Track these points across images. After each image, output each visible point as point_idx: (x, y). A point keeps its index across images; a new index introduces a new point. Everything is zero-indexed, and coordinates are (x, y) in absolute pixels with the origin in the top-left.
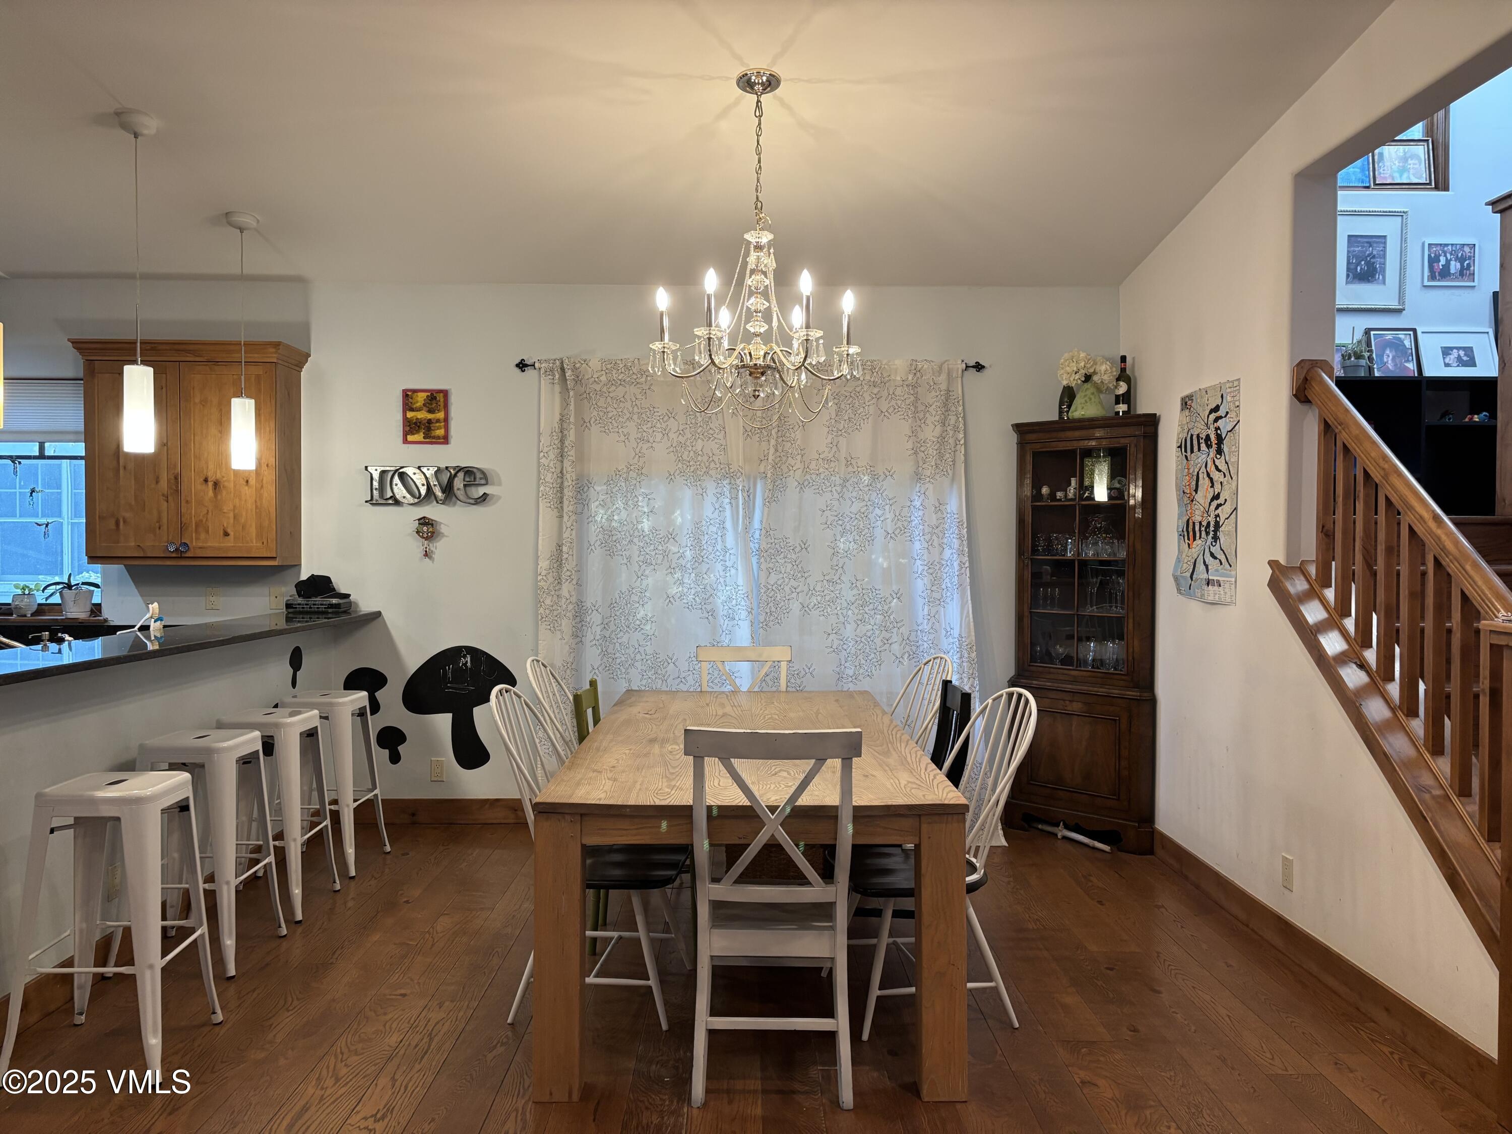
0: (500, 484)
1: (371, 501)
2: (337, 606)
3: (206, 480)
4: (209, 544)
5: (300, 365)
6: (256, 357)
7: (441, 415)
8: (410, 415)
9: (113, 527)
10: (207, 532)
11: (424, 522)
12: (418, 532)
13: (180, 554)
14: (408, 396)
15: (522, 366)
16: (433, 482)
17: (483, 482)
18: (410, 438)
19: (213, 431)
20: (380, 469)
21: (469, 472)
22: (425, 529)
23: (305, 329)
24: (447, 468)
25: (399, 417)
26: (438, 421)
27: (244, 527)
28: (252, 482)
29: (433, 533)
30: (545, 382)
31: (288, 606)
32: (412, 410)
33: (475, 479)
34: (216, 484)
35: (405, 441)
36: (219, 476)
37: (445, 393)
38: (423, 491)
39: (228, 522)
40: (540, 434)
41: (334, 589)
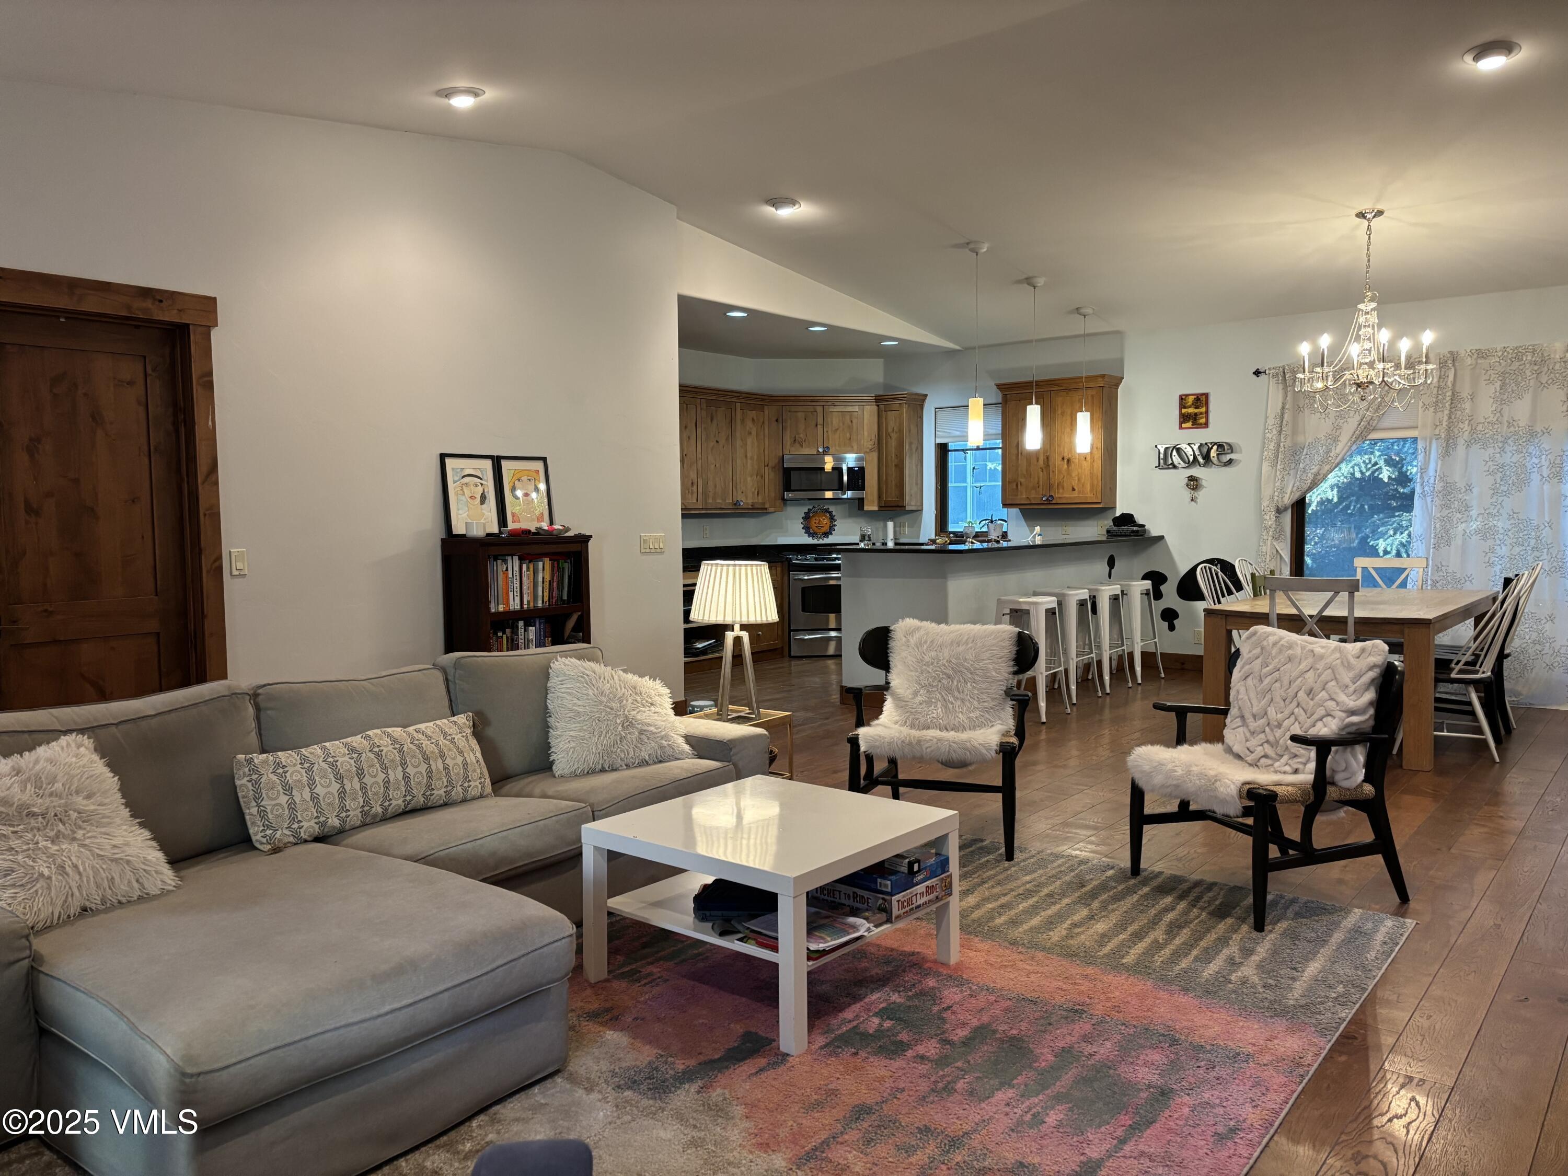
0: (1241, 452)
1: (1159, 466)
2: (1137, 531)
3: (1063, 459)
4: (1065, 496)
5: (1117, 385)
6: (1091, 385)
7: (1203, 410)
8: (1184, 411)
9: (1015, 487)
10: (1063, 489)
11: (1192, 478)
12: (1187, 485)
13: (1049, 502)
14: (1183, 399)
15: (1257, 373)
16: (1197, 453)
17: (1229, 451)
18: (1184, 425)
19: (1068, 430)
20: (1165, 446)
21: (1220, 446)
22: (1192, 483)
23: (1120, 362)
24: (1206, 444)
25: (1177, 412)
26: (1201, 413)
27: (1083, 485)
28: (1088, 458)
29: (1197, 485)
30: (1273, 382)
31: (1108, 532)
32: (1185, 407)
33: (1224, 450)
34: (1068, 461)
35: (1181, 428)
36: (1070, 456)
37: (1206, 395)
38: (1191, 458)
39: (1075, 483)
40: (1267, 417)
41: (1135, 522)
